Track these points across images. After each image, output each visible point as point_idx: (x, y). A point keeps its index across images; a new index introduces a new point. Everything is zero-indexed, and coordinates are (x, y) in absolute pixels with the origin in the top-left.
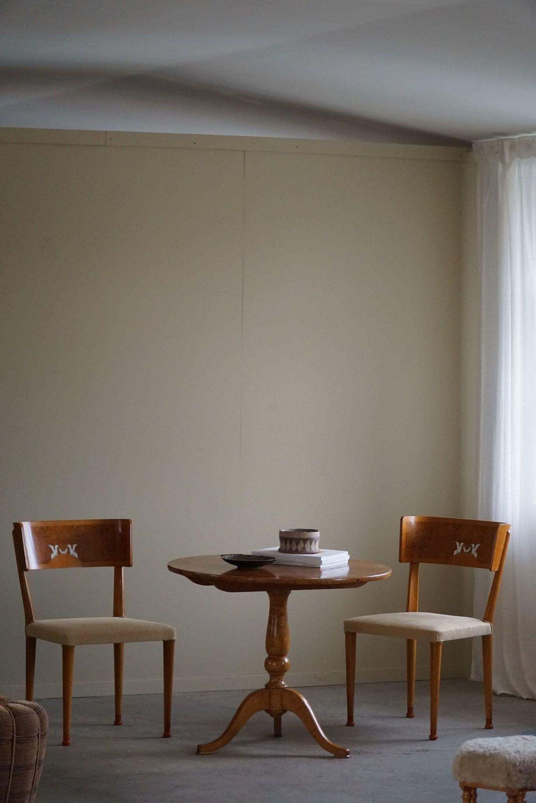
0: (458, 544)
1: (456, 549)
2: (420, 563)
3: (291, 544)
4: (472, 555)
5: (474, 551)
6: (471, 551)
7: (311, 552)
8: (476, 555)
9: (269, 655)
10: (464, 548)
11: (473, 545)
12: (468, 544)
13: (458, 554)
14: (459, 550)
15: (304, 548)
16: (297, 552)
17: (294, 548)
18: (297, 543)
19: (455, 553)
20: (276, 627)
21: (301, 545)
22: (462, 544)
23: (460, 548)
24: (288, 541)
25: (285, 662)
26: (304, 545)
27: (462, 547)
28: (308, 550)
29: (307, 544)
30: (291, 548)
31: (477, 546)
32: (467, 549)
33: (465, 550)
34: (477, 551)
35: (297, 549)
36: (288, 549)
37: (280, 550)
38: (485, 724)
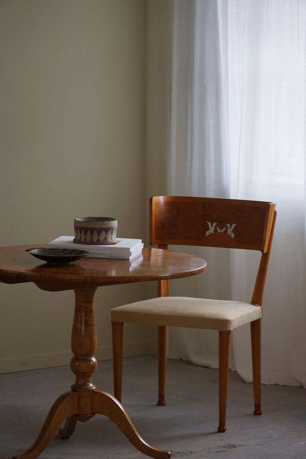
0: (210, 224)
1: (208, 229)
2: (168, 245)
3: (92, 234)
4: (229, 235)
5: (230, 231)
6: (226, 231)
7: (113, 242)
8: (233, 236)
9: (75, 355)
10: (218, 228)
11: (228, 225)
12: (222, 223)
13: (211, 235)
14: (212, 230)
15: (106, 238)
16: (98, 242)
17: (95, 239)
18: (99, 234)
19: (207, 233)
20: (83, 326)
21: (103, 235)
22: (215, 224)
23: (213, 228)
24: (89, 231)
25: (93, 362)
26: (106, 235)
27: (216, 227)
28: (109, 240)
29: (109, 234)
30: (92, 238)
31: (234, 226)
32: (221, 229)
33: (219, 230)
34: (233, 231)
35: (98, 240)
36: (88, 240)
37: (75, 241)
38: (254, 409)
